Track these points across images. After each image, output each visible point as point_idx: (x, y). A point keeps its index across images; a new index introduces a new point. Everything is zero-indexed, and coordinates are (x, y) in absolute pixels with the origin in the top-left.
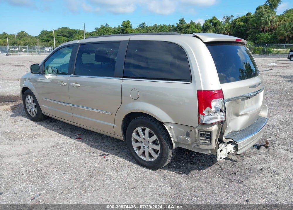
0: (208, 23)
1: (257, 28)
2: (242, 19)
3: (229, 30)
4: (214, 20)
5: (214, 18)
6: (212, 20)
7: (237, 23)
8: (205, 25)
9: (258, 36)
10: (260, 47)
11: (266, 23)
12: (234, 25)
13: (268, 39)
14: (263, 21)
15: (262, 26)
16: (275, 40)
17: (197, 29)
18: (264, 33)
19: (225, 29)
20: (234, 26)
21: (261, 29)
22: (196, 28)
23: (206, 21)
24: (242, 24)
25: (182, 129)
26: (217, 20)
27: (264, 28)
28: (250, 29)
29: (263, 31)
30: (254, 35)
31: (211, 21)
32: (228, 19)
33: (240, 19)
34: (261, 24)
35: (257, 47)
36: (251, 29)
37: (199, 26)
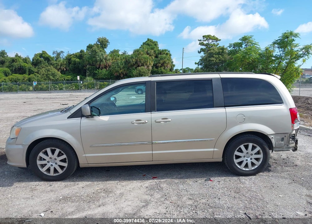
0: (38, 58)
1: (93, 65)
2: (76, 56)
3: (65, 66)
4: (44, 54)
5: (44, 53)
6: (42, 54)
7: (73, 59)
8: (35, 59)
9: (96, 72)
10: (105, 83)
11: (101, 61)
12: (69, 60)
13: (105, 75)
14: (98, 58)
15: (98, 63)
16: (112, 76)
17: (27, 63)
18: (101, 69)
19: (61, 65)
20: (69, 62)
21: (98, 66)
22: (24, 62)
23: (36, 55)
24: (78, 60)
25: (278, 137)
26: (48, 54)
27: (100, 65)
28: (86, 66)
29: (99, 67)
30: (92, 71)
31: (41, 56)
32: (59, 54)
33: (75, 55)
34: (96, 61)
35: (103, 83)
36: (88, 66)
37: (28, 60)
